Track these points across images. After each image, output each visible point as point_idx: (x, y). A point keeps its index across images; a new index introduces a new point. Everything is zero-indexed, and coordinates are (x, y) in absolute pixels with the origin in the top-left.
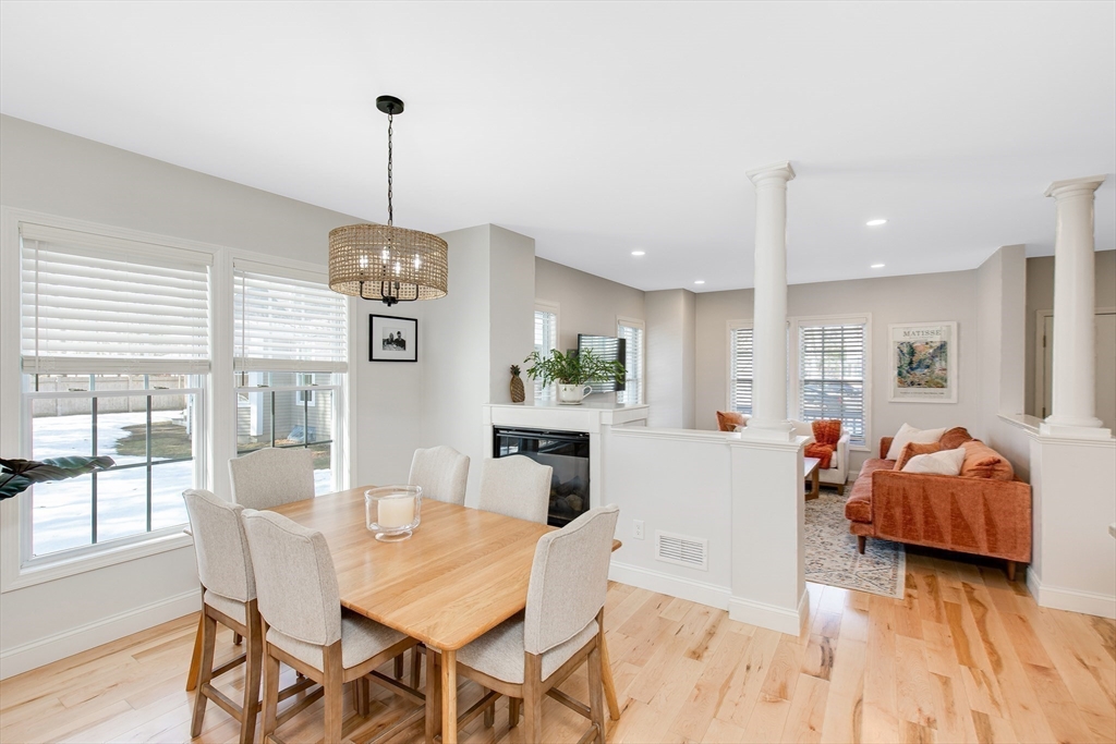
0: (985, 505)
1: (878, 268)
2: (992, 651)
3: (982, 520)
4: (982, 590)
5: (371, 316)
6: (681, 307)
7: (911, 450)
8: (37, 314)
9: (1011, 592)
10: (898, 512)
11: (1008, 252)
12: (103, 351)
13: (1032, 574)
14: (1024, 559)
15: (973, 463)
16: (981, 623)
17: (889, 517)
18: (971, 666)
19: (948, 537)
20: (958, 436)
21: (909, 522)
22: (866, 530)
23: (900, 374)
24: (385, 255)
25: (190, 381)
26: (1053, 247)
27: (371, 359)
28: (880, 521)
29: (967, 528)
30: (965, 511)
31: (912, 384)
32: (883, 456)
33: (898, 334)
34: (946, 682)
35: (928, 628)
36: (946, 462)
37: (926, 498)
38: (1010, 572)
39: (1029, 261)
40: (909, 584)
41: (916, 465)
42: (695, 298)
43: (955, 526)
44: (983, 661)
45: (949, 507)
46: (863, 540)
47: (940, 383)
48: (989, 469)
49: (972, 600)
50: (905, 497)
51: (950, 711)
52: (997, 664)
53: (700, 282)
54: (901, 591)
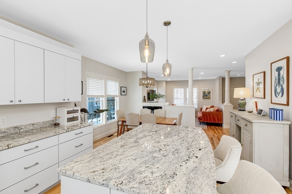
0: (217, 116)
1: (200, 78)
2: (218, 132)
3: (217, 118)
4: (217, 127)
5: (121, 87)
6: (164, 83)
7: (207, 108)
8: (89, 90)
9: (220, 127)
10: (206, 118)
11: (220, 77)
12: (94, 94)
13: (223, 125)
14: (222, 123)
15: (215, 110)
16: (217, 130)
17: (204, 118)
18: (216, 133)
19: (212, 121)
20: (213, 107)
21: (207, 119)
22: (201, 121)
23: (203, 97)
24: (148, 81)
25: (101, 99)
26: (225, 77)
27: (121, 95)
28: (203, 119)
29: (215, 119)
30: (214, 117)
31: (205, 98)
32: (201, 111)
33: (202, 90)
34: (214, 135)
35: (211, 131)
36: (212, 110)
37: (209, 115)
38: (220, 125)
39: (222, 78)
40: (207, 127)
41: (208, 111)
42: (167, 82)
43: (213, 119)
44: (218, 133)
45: (212, 116)
46: (200, 122)
47: (209, 98)
48: (218, 110)
49: (216, 128)
50: (207, 115)
51: (214, 137)
52: (219, 133)
53: (169, 80)
54: (207, 128)
